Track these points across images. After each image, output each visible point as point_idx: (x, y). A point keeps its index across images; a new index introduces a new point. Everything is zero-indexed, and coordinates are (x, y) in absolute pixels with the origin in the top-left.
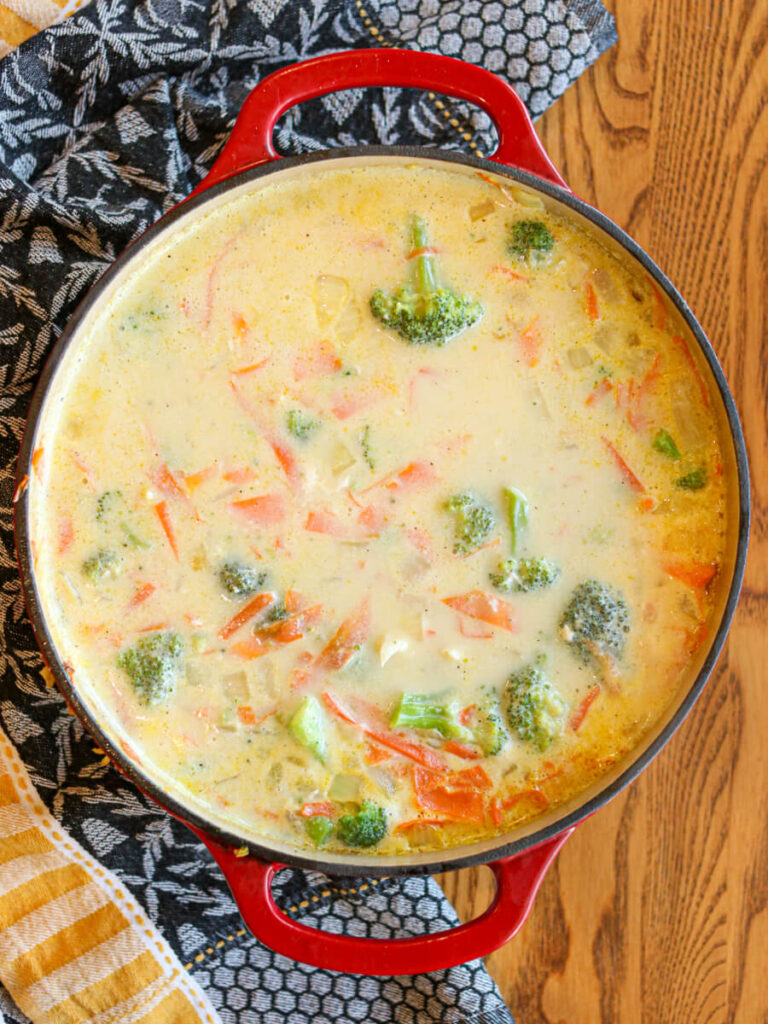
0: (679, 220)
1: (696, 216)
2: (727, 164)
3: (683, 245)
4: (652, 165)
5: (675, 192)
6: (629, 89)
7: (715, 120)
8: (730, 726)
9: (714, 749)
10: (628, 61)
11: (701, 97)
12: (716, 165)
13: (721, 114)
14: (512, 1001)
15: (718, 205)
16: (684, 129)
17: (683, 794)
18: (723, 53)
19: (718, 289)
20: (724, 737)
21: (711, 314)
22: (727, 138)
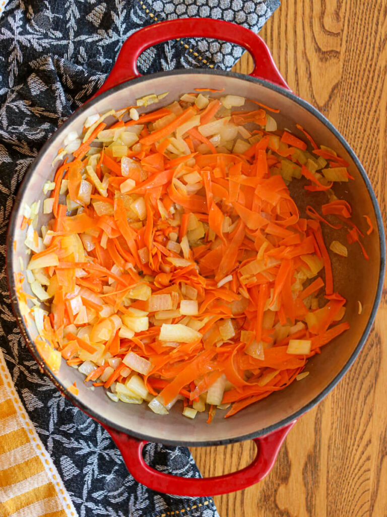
0: (355, 99)
1: (363, 97)
2: (380, 71)
3: (356, 112)
4: (341, 70)
5: (353, 85)
6: (330, 31)
7: (374, 48)
8: (375, 360)
9: (366, 372)
10: (330, 16)
11: (367, 36)
12: (374, 71)
13: (377, 45)
14: (261, 499)
15: (375, 91)
16: (358, 52)
17: (350, 394)
18: (379, 13)
19: (373, 135)
20: (371, 365)
21: (370, 148)
22: (380, 58)
